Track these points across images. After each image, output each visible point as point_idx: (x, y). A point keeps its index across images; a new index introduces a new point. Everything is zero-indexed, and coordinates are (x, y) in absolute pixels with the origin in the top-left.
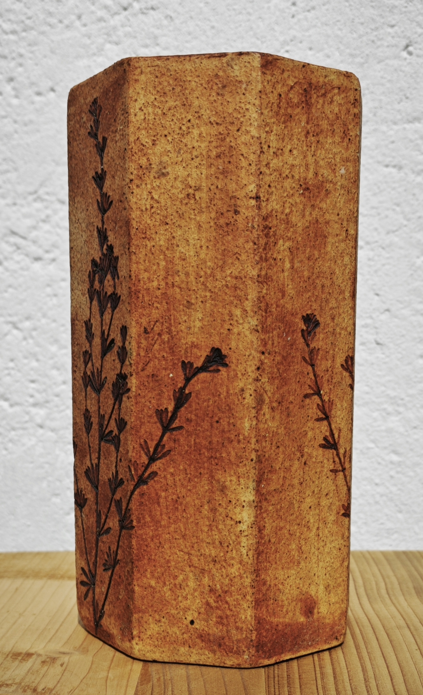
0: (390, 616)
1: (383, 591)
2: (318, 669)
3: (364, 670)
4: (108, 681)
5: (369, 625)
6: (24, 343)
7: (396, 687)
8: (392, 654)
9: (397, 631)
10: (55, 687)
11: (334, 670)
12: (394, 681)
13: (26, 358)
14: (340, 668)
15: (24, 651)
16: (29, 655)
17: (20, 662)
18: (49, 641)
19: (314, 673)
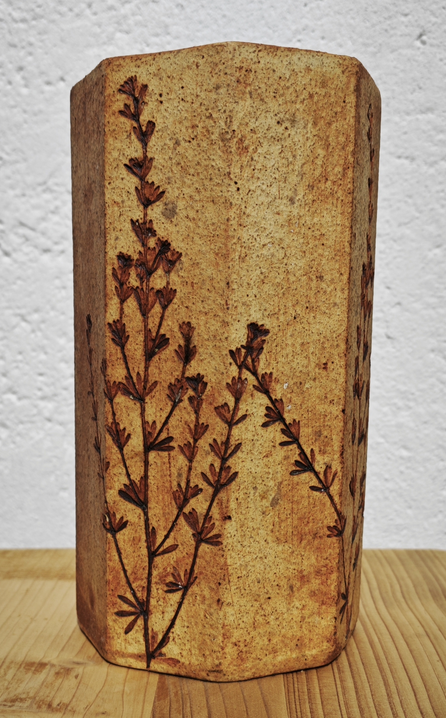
0: (407, 623)
1: (399, 595)
2: (338, 682)
3: (386, 684)
4: (125, 696)
5: (387, 633)
6: (33, 336)
7: (421, 704)
8: (414, 665)
9: (416, 639)
10: (70, 702)
11: (355, 683)
12: (418, 696)
13: (34, 350)
14: (362, 682)
15: (37, 661)
16: (42, 665)
17: (34, 673)
18: (63, 650)
19: (334, 687)
